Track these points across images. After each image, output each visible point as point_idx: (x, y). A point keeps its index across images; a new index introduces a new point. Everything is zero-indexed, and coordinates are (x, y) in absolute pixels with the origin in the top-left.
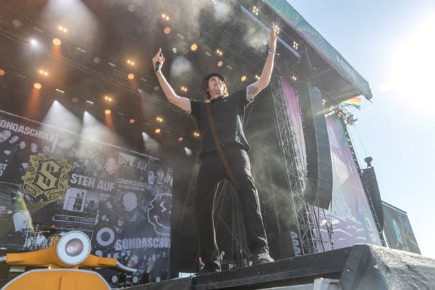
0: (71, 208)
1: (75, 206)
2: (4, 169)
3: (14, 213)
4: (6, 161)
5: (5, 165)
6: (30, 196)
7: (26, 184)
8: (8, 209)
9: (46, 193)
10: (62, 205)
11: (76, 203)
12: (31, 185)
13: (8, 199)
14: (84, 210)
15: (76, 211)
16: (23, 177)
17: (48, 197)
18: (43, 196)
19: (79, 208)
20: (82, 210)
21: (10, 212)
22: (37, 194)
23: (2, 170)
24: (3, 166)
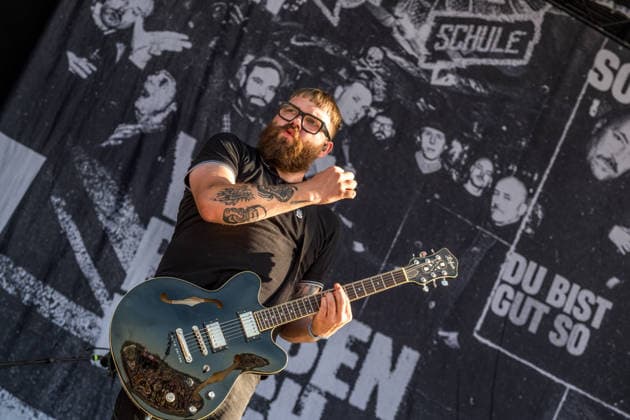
2: (596, 323)
4: (613, 282)
5: (605, 305)
23: (588, 324)
24: (594, 308)
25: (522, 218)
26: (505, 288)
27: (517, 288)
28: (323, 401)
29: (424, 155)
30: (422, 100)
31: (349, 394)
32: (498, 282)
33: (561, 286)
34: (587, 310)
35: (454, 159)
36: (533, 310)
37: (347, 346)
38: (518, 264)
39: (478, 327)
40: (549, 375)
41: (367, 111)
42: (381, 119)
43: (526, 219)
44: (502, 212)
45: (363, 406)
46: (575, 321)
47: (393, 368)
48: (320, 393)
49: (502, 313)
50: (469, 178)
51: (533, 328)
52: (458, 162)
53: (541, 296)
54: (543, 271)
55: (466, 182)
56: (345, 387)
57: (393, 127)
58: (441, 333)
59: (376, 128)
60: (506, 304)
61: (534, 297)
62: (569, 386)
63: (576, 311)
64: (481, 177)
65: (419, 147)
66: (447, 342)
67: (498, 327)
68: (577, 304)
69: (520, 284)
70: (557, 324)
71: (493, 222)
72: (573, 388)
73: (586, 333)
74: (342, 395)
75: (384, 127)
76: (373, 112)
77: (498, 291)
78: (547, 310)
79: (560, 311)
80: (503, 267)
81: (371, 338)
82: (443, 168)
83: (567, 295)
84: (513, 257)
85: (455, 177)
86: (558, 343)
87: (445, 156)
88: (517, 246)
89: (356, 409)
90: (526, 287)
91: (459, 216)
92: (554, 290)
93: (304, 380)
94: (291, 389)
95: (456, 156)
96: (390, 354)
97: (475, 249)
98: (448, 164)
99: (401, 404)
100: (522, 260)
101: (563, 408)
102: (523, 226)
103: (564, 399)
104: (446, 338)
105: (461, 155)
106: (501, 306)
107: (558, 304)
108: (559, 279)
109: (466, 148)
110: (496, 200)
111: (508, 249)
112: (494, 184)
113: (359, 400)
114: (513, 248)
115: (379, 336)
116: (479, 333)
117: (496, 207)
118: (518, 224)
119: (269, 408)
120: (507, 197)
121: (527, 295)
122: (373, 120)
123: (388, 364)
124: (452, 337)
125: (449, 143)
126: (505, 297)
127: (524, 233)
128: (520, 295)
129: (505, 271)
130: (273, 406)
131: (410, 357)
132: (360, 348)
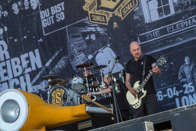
0: (155, 17)
1: (160, 11)
2: (63, 9)
3: (95, 56)
5: (63, 4)
6: (101, 26)
7: (91, 14)
8: (87, 55)
9: (116, 13)
10: (142, 18)
11: (159, 5)
12: (97, 12)
13: (82, 42)
14: (176, 9)
15: (164, 16)
16: (84, 8)
17: (120, 15)
18: (115, 18)
19: (167, 10)
20: (173, 12)
21: (90, 57)
22: (108, 20)
23: (62, 11)
24: (61, 7)
25: (38, 4)
26: (43, 20)
27: (46, 18)
28: (28, 75)
29: (15, 11)
30: (8, 1)
31: (32, 69)
32: (42, 20)
33: (53, 9)
34: (60, 8)
35: (20, 6)
36: (51, 19)
37: (26, 61)
38: (43, 13)
39: (44, 33)
40: (62, 29)
41: (1, 13)
42: (4, 13)
43: (39, 3)
44: (34, 6)
45: (35, 69)
46: (59, 13)
47: (35, 56)
48: (27, 74)
49: (46, 26)
50: (25, 6)
51: (53, 23)
52: (21, 5)
53: (51, 15)
54: (48, 10)
55: (25, 8)
56: (30, 68)
57: (7, 12)
58: (39, 41)
59: (4, 15)
60: (46, 23)
61: (49, 16)
62: (66, 27)
63: (58, 10)
64: (27, 4)
65: (13, 10)
66: (41, 42)
67: (47, 29)
68: (58, 9)
69: (46, 17)
70: (57, 17)
71: (34, 10)
72: (67, 26)
73: (63, 13)
74: (31, 71)
75: (6, 13)
76: (2, 12)
77: (43, 22)
78: (53, 16)
79: (56, 14)
80: (41, 17)
81: (29, 55)
82: (20, 10)
83: (55, 9)
84: (41, 13)
85: (22, 9)
86: (59, 20)
87: (19, 7)
88: (41, 10)
89: (34, 70)
90: (47, 16)
91: (28, 16)
92: (52, 11)
93: (23, 75)
94: (22, 78)
95: (20, 5)
96: (33, 54)
97: (34, 19)
98: (20, 8)
99: (41, 61)
100: (43, 12)
101: (68, 32)
102: (39, 5)
103: (67, 30)
104: (40, 41)
105: (21, 4)
106: (45, 25)
107: (54, 13)
108: (51, 8)
109: (21, 1)
110: (32, 5)
111: (39, 12)
112: (29, 3)
113: (34, 68)
114: (40, 11)
115: (29, 53)
116: (45, 34)
117: (32, 7)
118: (38, 5)
119: (20, 86)
120: (33, 2)
121: (48, 17)
122: (3, 14)
123: (34, 56)
124: (41, 40)
125: (18, 4)
126: (45, 22)
127: (40, 6)
128: (47, 19)
129: (42, 17)
130: (21, 84)
131: (37, 51)
132: (28, 59)
